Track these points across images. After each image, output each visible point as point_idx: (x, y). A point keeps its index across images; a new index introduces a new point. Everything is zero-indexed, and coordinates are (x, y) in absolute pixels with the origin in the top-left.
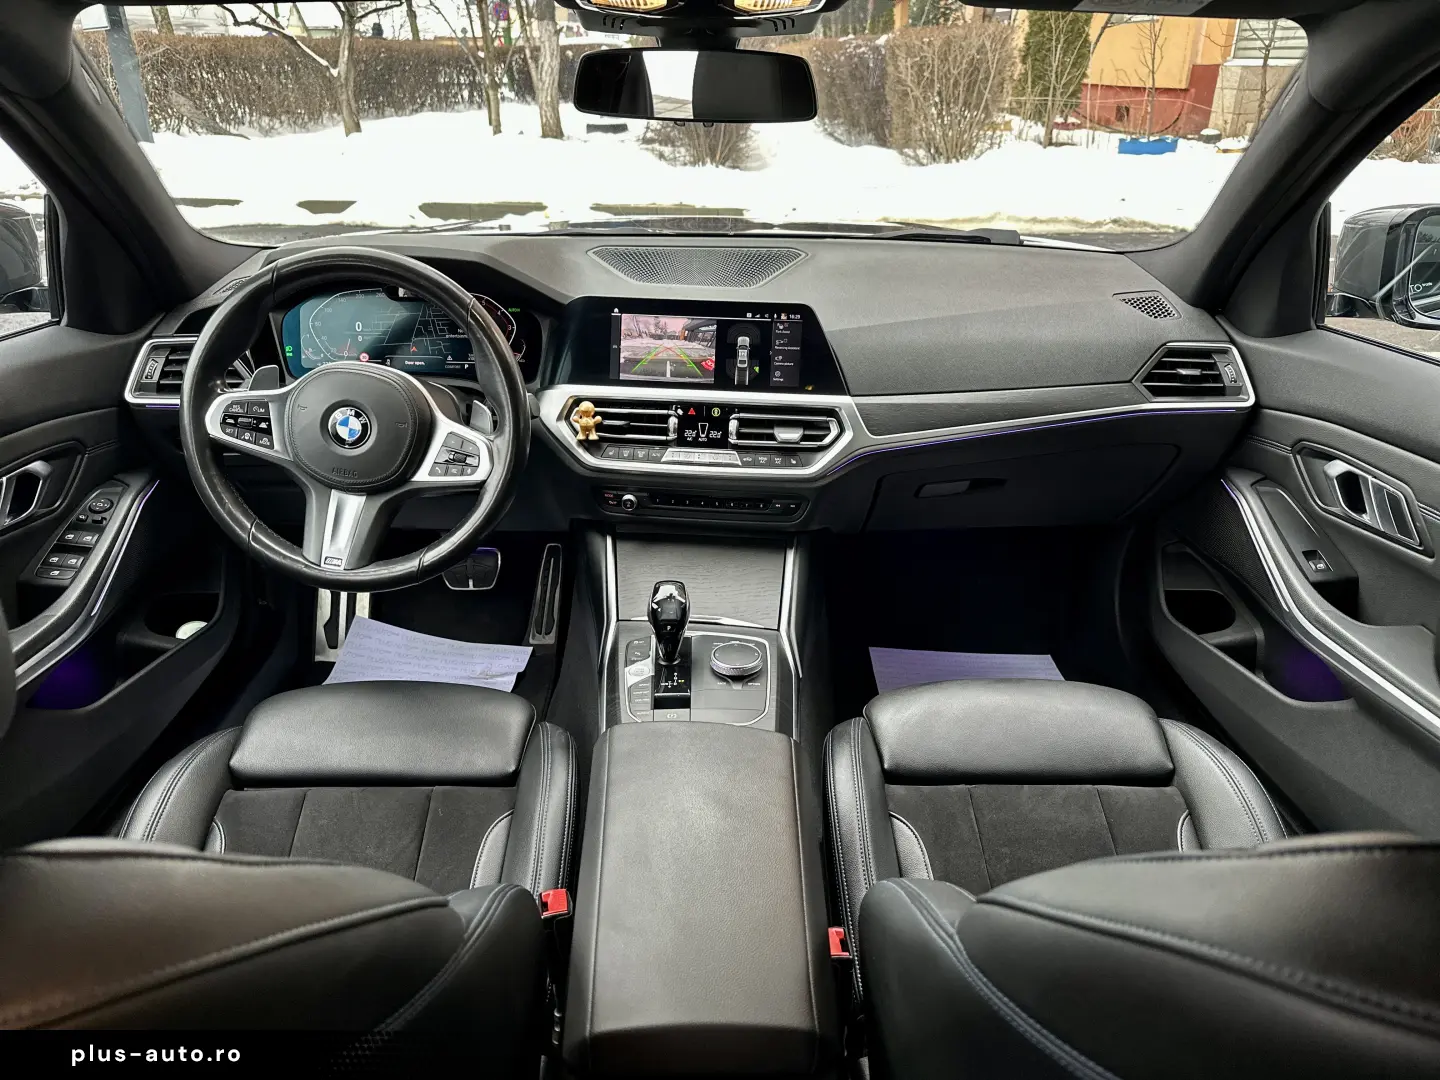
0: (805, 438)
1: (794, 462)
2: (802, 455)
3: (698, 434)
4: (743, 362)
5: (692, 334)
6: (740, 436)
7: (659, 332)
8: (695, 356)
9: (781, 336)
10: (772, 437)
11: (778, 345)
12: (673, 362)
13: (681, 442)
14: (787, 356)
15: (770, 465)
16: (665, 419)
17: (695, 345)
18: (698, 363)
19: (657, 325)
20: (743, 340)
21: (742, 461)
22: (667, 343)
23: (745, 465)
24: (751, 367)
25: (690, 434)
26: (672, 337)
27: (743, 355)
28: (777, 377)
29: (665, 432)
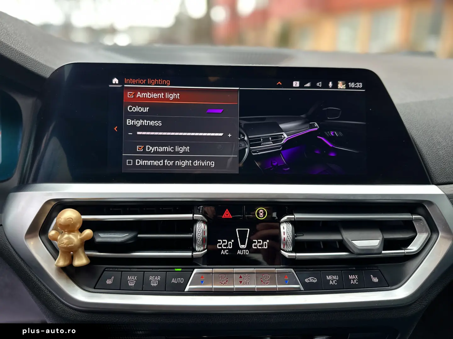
0: (387, 244)
1: (376, 280)
3: (236, 245)
6: (298, 246)
10: (341, 246)
13: (213, 258)
16: (189, 225)
21: (304, 284)
23: (309, 289)
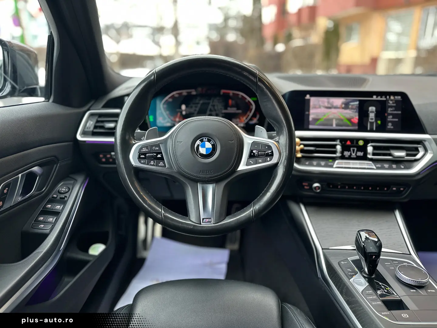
0: (408, 155)
1: (403, 167)
2: (407, 164)
3: (351, 154)
4: (372, 119)
5: (346, 106)
6: (374, 154)
7: (329, 106)
8: (348, 116)
9: (391, 107)
10: (390, 155)
11: (390, 110)
12: (336, 119)
13: (343, 157)
14: (394, 116)
15: (390, 168)
16: (334, 146)
17: (348, 111)
18: (350, 120)
19: (328, 102)
20: (372, 109)
21: (376, 167)
22: (333, 110)
23: (378, 168)
24: (376, 121)
25: (347, 154)
26: (336, 108)
27: (372, 116)
28: (390, 126)
29: (335, 152)
